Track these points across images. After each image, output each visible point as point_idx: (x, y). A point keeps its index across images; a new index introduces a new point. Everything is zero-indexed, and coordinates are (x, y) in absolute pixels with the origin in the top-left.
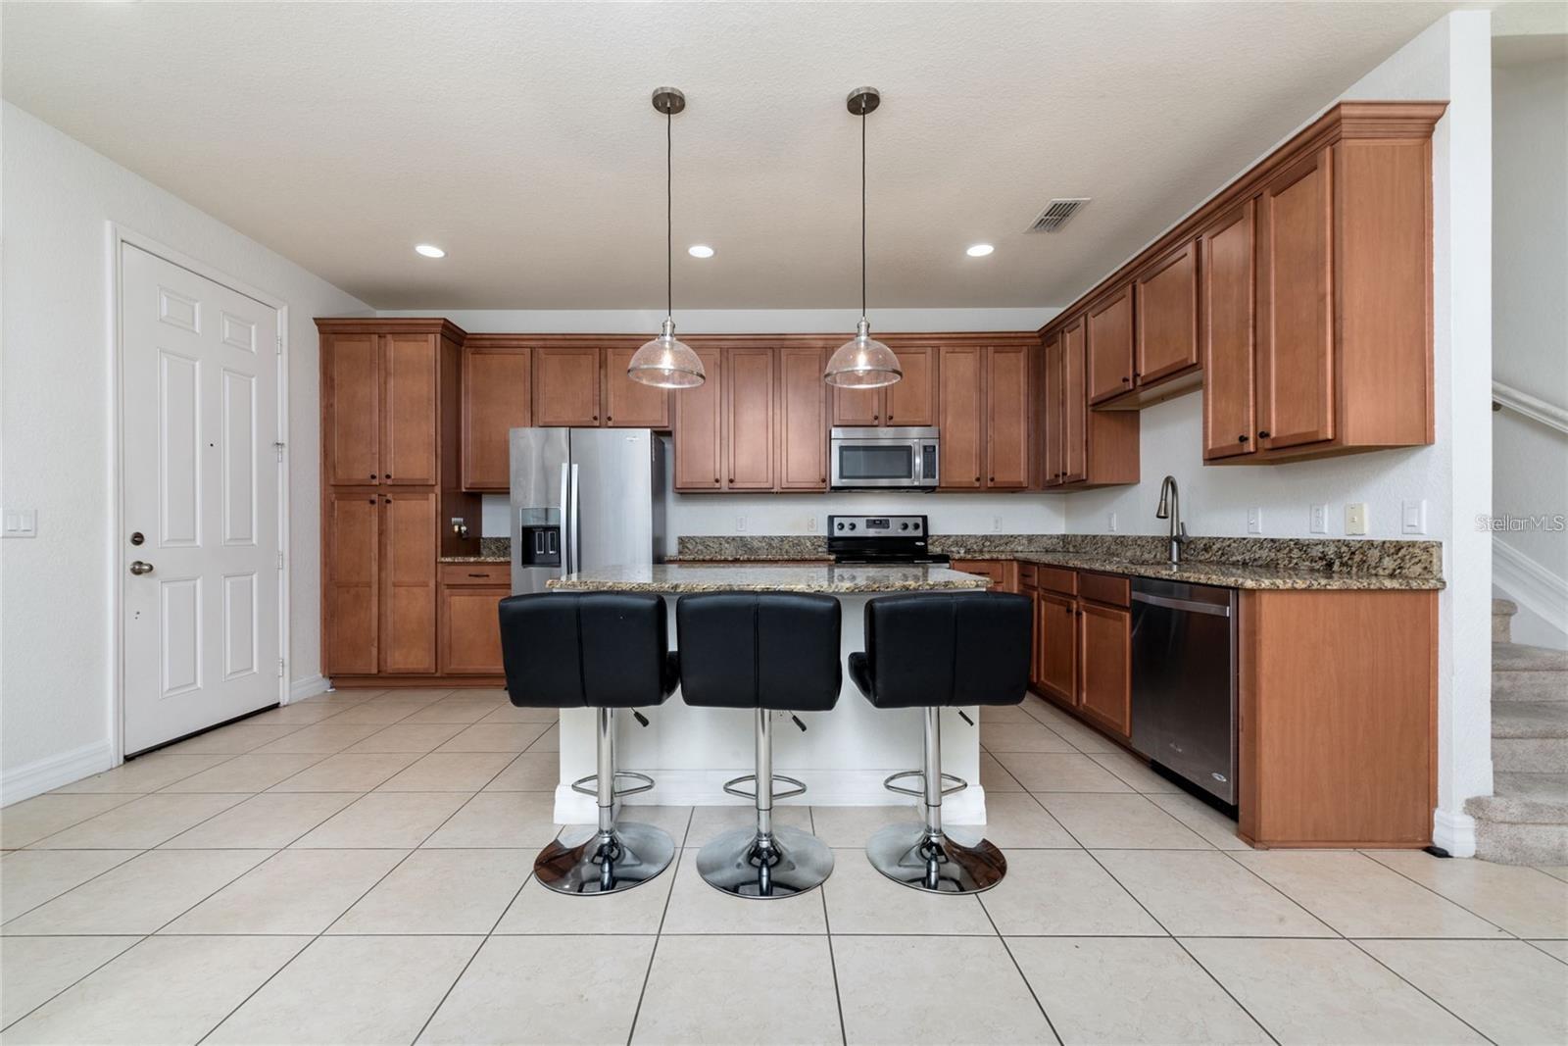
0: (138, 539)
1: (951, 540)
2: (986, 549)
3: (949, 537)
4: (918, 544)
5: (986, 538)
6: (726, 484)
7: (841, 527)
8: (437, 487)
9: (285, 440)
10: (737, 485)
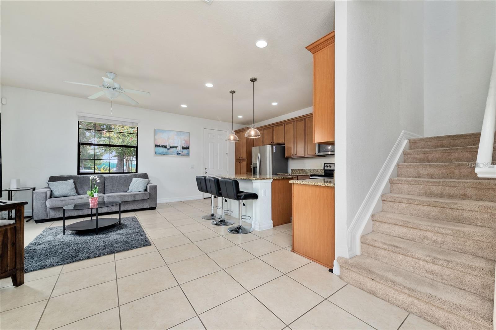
0: (206, 169)
6: (295, 156)
7: (327, 167)
8: (247, 160)
9: (228, 153)
10: (297, 156)
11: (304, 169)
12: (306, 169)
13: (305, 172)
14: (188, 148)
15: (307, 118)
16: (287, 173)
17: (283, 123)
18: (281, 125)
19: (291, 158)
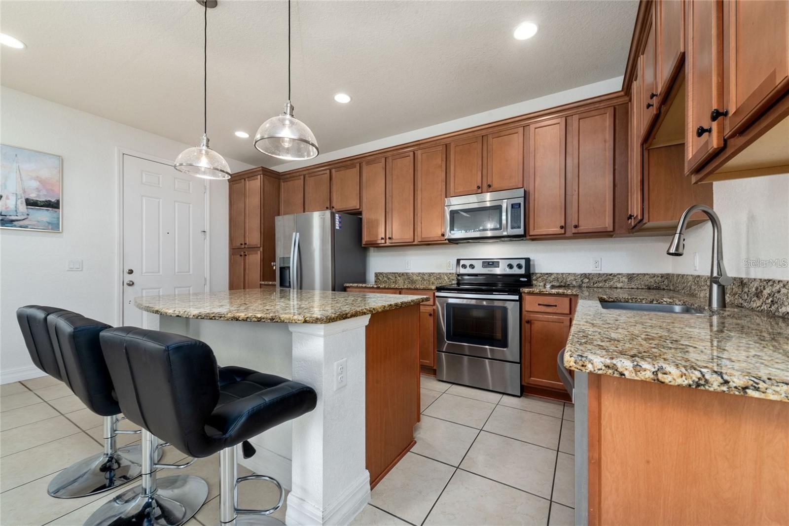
0: (131, 272)
1: (553, 277)
2: (584, 285)
3: (551, 274)
4: (522, 279)
5: (585, 276)
6: (388, 241)
7: (464, 266)
8: (261, 248)
9: (207, 230)
10: (393, 241)
11: (407, 273)
12: (412, 273)
13: (409, 278)
14: (54, 205)
15: (420, 149)
16: (364, 282)
17: (358, 160)
18: (352, 166)
19: (377, 246)
